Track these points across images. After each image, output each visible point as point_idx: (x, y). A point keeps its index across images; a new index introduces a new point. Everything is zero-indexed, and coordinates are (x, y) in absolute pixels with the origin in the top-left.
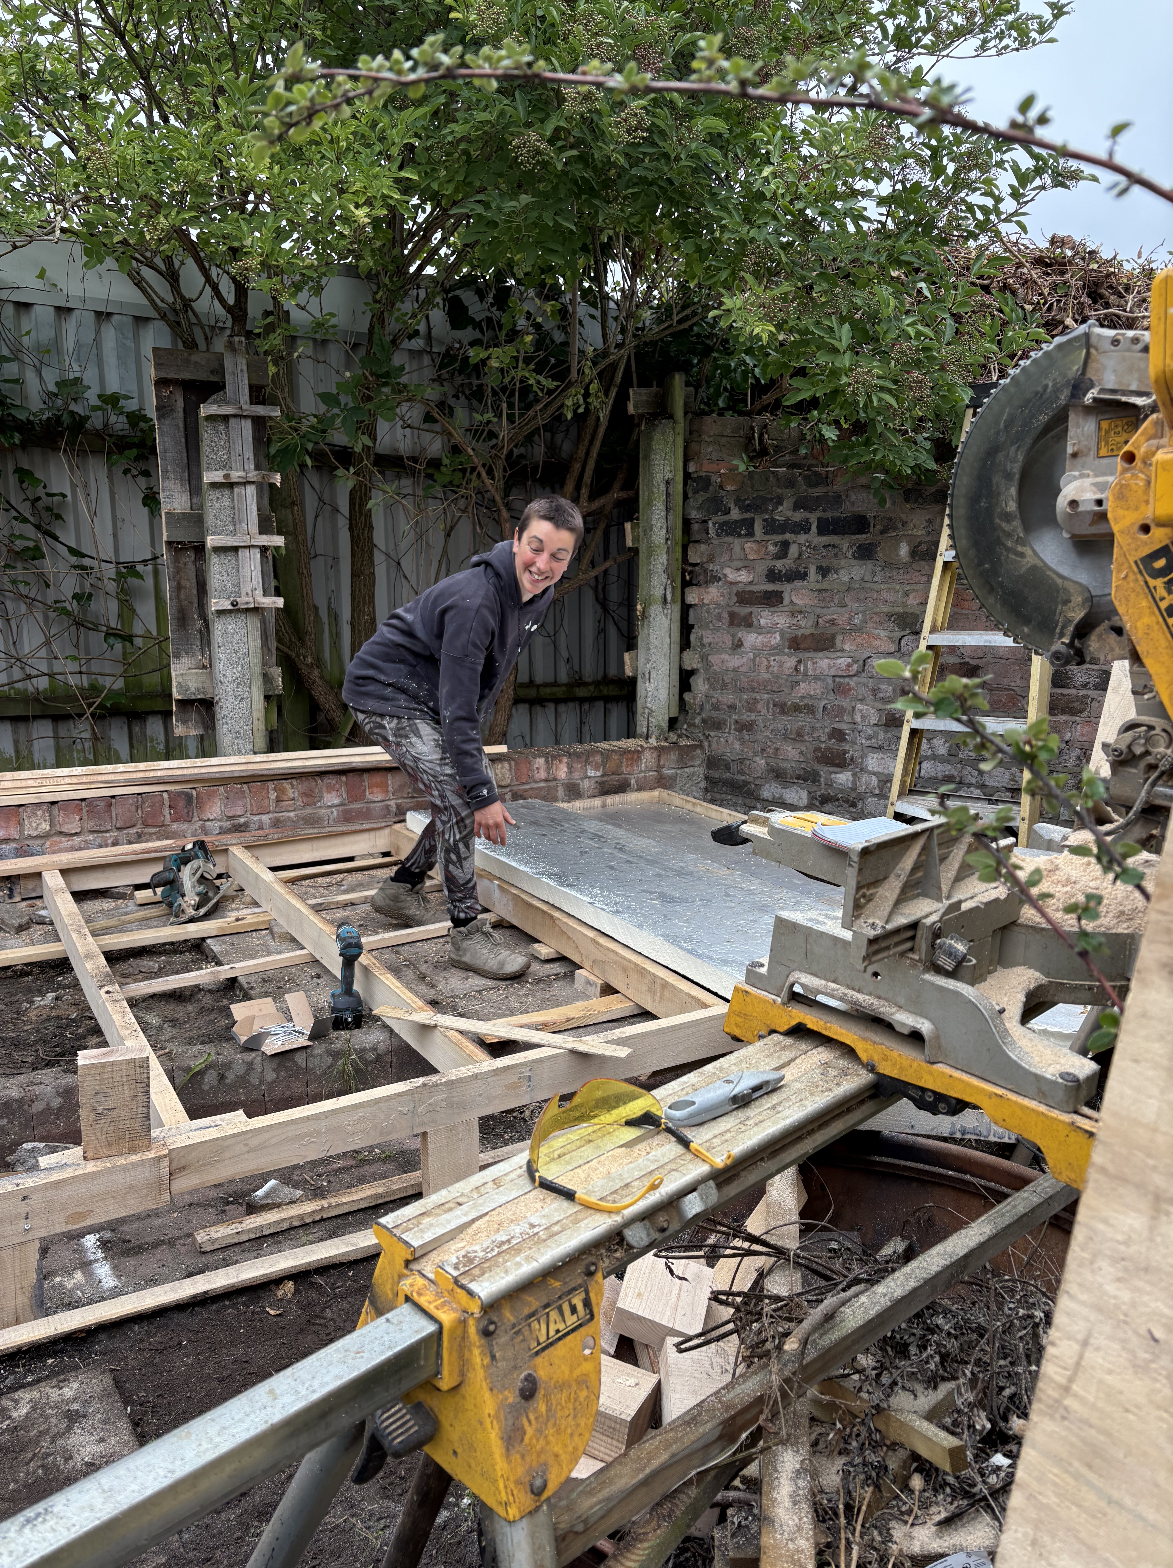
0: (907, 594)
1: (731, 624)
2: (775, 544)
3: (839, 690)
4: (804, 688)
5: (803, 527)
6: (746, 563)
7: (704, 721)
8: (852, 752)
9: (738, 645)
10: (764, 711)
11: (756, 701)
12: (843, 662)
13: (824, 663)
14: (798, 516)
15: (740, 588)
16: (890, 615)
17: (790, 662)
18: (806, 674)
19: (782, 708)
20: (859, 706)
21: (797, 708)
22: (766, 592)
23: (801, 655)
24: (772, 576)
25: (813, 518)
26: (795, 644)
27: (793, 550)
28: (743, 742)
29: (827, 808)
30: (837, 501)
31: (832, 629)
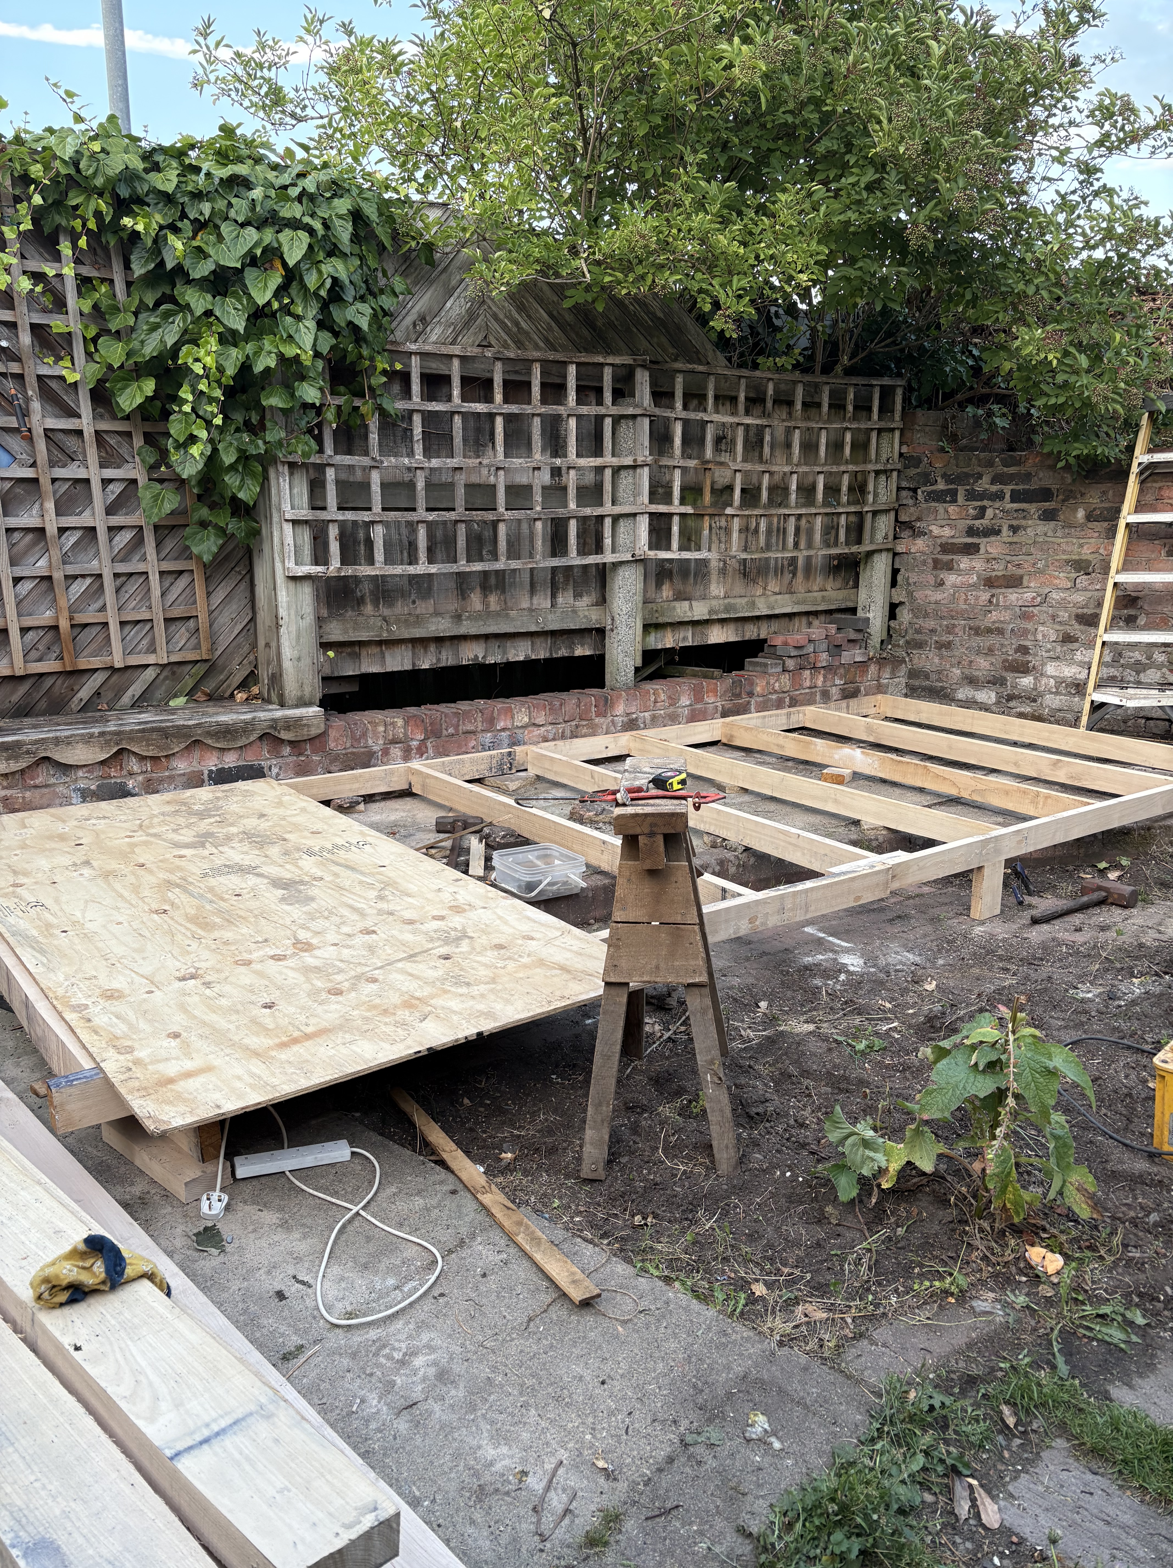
0: (1081, 546)
1: (935, 568)
2: (975, 508)
3: (1026, 616)
4: (994, 616)
5: (1000, 496)
7: (907, 642)
8: (1034, 661)
9: (941, 584)
10: (961, 633)
11: (954, 626)
12: (1029, 595)
13: (1013, 596)
14: (994, 488)
15: (944, 540)
16: (1067, 562)
17: (985, 596)
18: (998, 605)
19: (977, 631)
20: (1041, 628)
21: (989, 631)
23: (994, 591)
24: (971, 532)
25: (1008, 489)
26: (990, 583)
27: (989, 513)
28: (941, 657)
29: (1012, 704)
30: (1028, 477)
31: (1020, 572)
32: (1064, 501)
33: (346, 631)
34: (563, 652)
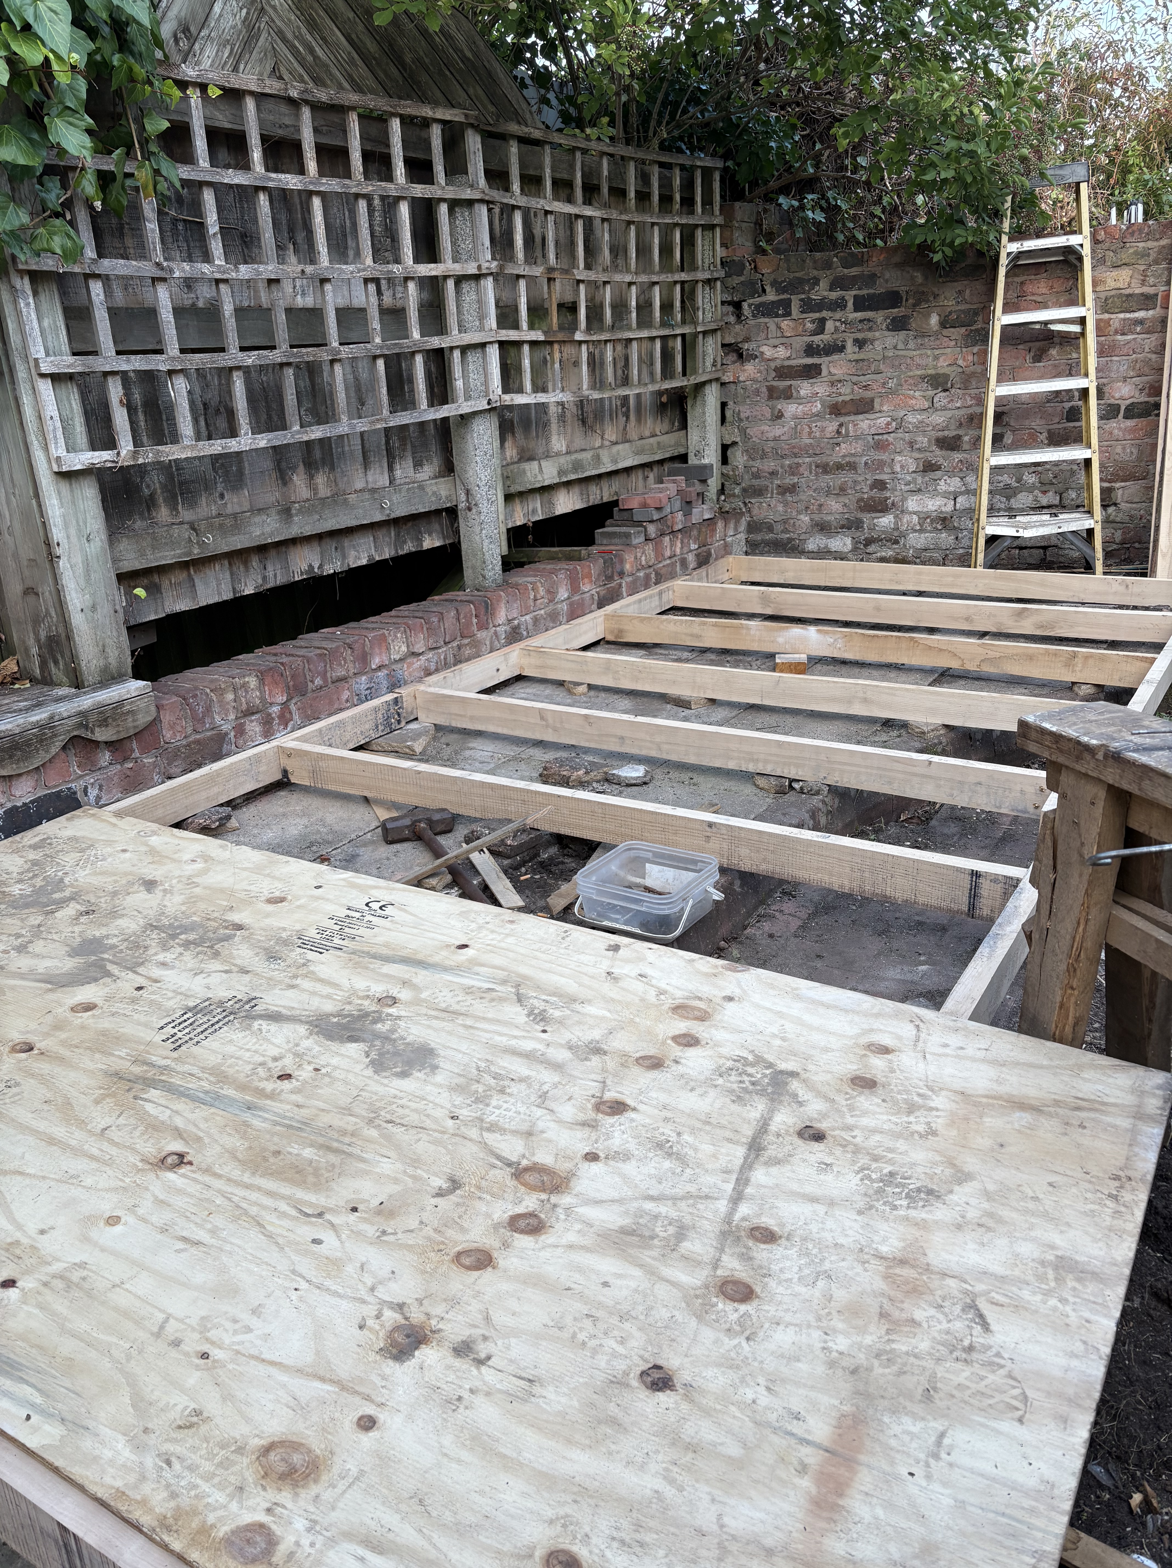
0: (936, 358)
1: (771, 397)
2: (813, 322)
3: (880, 446)
4: (844, 449)
5: (840, 305)
6: (784, 340)
7: (744, 490)
8: (893, 497)
9: (780, 416)
10: (806, 473)
11: (798, 465)
12: (882, 421)
13: (864, 424)
14: (834, 295)
15: (778, 363)
16: (923, 378)
17: (831, 426)
18: (847, 435)
19: (825, 469)
20: (898, 458)
21: (839, 467)
22: (806, 366)
23: (842, 419)
24: (810, 350)
25: (850, 296)
26: (836, 410)
27: (830, 326)
28: (786, 504)
29: (870, 549)
30: (872, 279)
31: (868, 394)
32: (914, 305)
33: (142, 554)
34: (409, 547)
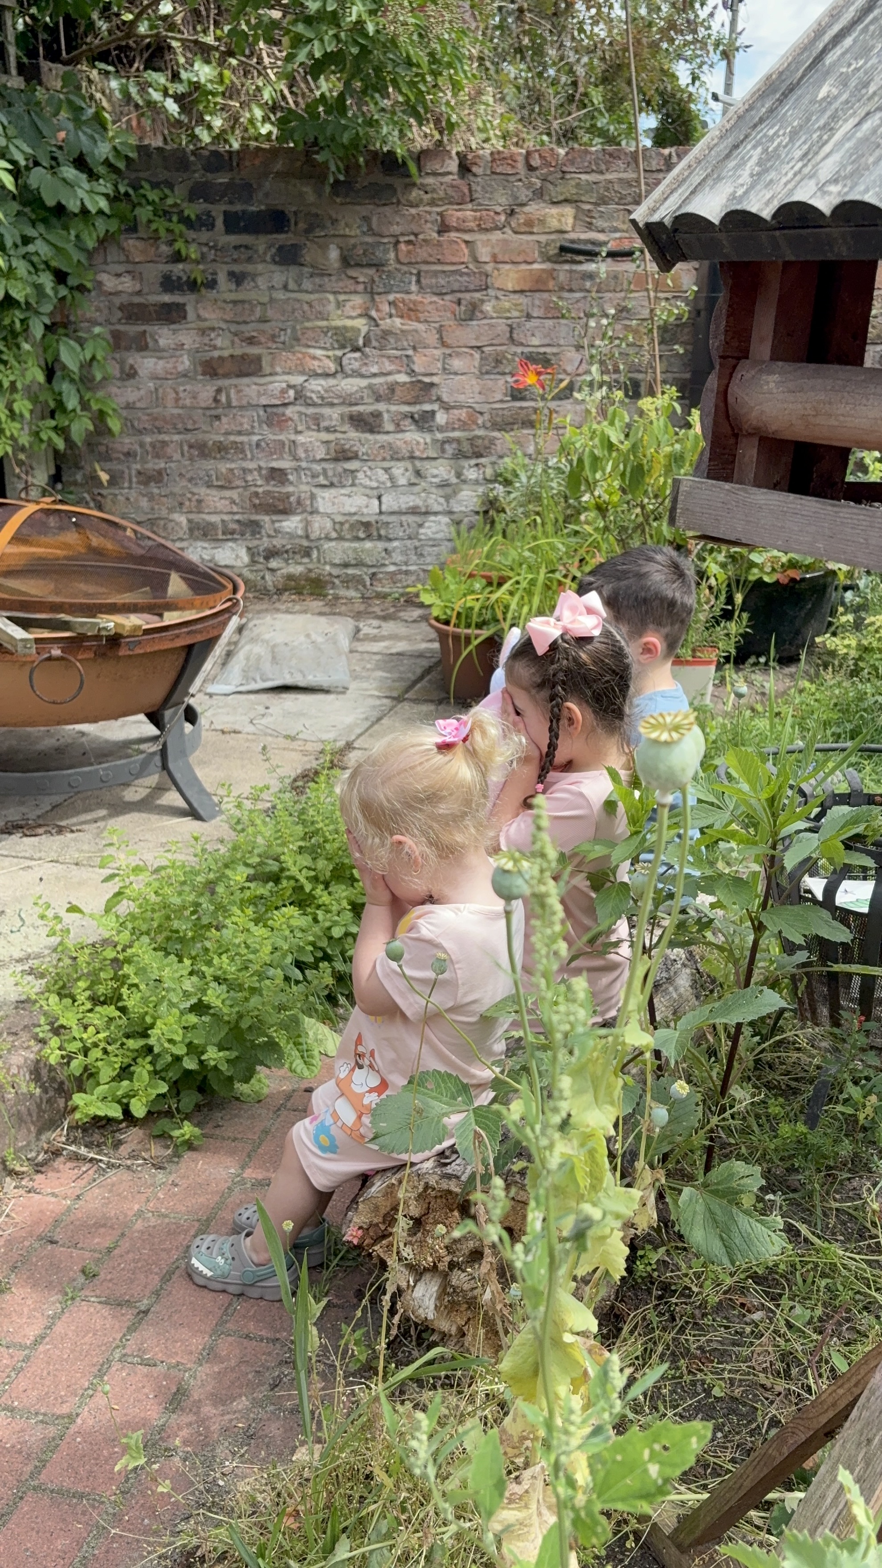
6: (130, 267)
22: (165, 305)
